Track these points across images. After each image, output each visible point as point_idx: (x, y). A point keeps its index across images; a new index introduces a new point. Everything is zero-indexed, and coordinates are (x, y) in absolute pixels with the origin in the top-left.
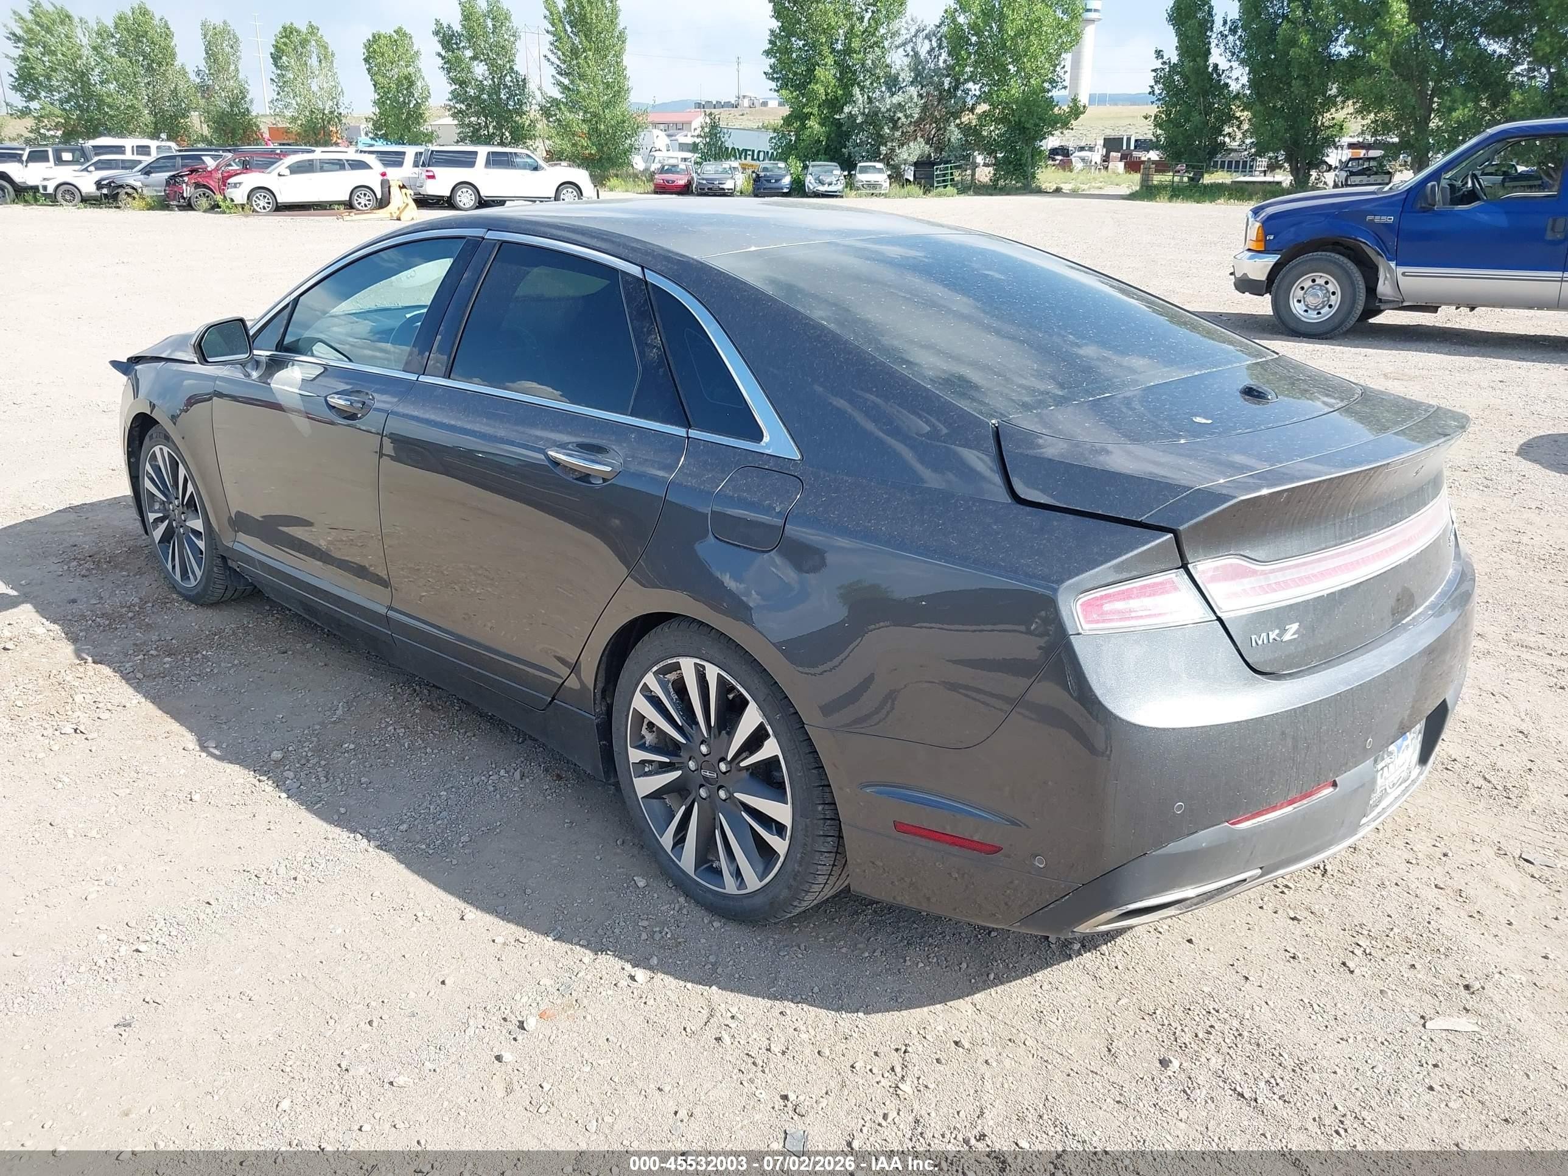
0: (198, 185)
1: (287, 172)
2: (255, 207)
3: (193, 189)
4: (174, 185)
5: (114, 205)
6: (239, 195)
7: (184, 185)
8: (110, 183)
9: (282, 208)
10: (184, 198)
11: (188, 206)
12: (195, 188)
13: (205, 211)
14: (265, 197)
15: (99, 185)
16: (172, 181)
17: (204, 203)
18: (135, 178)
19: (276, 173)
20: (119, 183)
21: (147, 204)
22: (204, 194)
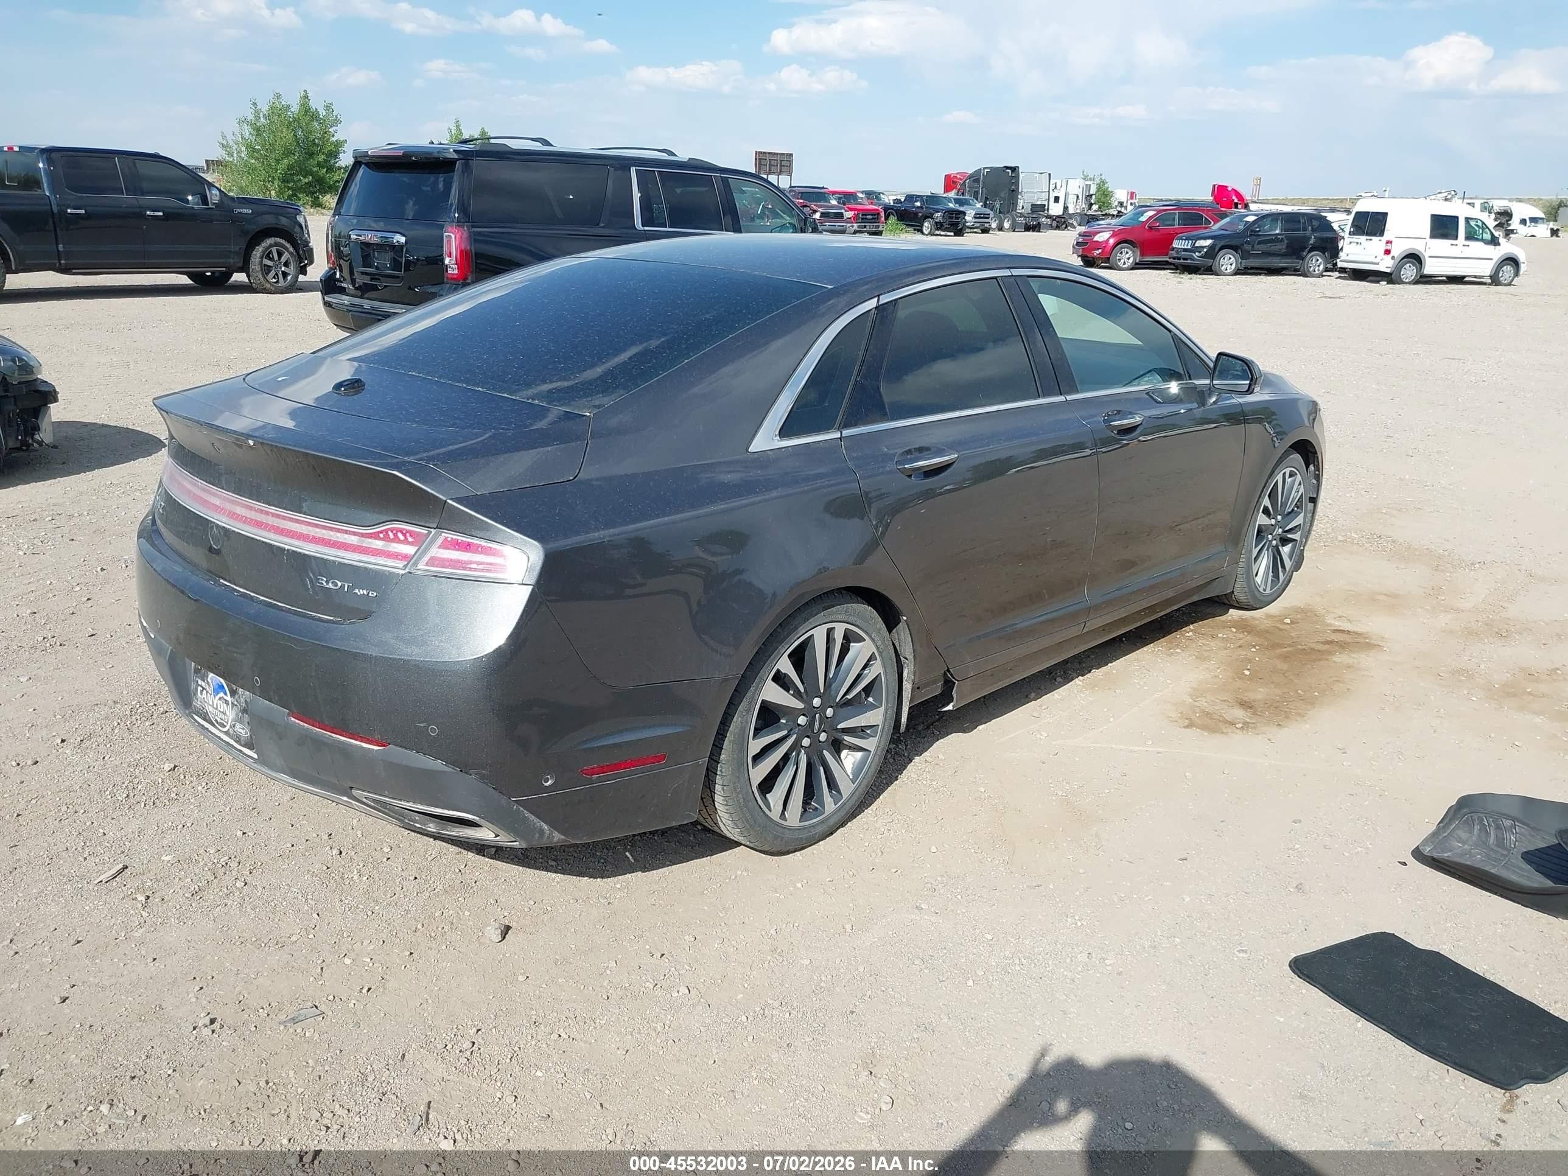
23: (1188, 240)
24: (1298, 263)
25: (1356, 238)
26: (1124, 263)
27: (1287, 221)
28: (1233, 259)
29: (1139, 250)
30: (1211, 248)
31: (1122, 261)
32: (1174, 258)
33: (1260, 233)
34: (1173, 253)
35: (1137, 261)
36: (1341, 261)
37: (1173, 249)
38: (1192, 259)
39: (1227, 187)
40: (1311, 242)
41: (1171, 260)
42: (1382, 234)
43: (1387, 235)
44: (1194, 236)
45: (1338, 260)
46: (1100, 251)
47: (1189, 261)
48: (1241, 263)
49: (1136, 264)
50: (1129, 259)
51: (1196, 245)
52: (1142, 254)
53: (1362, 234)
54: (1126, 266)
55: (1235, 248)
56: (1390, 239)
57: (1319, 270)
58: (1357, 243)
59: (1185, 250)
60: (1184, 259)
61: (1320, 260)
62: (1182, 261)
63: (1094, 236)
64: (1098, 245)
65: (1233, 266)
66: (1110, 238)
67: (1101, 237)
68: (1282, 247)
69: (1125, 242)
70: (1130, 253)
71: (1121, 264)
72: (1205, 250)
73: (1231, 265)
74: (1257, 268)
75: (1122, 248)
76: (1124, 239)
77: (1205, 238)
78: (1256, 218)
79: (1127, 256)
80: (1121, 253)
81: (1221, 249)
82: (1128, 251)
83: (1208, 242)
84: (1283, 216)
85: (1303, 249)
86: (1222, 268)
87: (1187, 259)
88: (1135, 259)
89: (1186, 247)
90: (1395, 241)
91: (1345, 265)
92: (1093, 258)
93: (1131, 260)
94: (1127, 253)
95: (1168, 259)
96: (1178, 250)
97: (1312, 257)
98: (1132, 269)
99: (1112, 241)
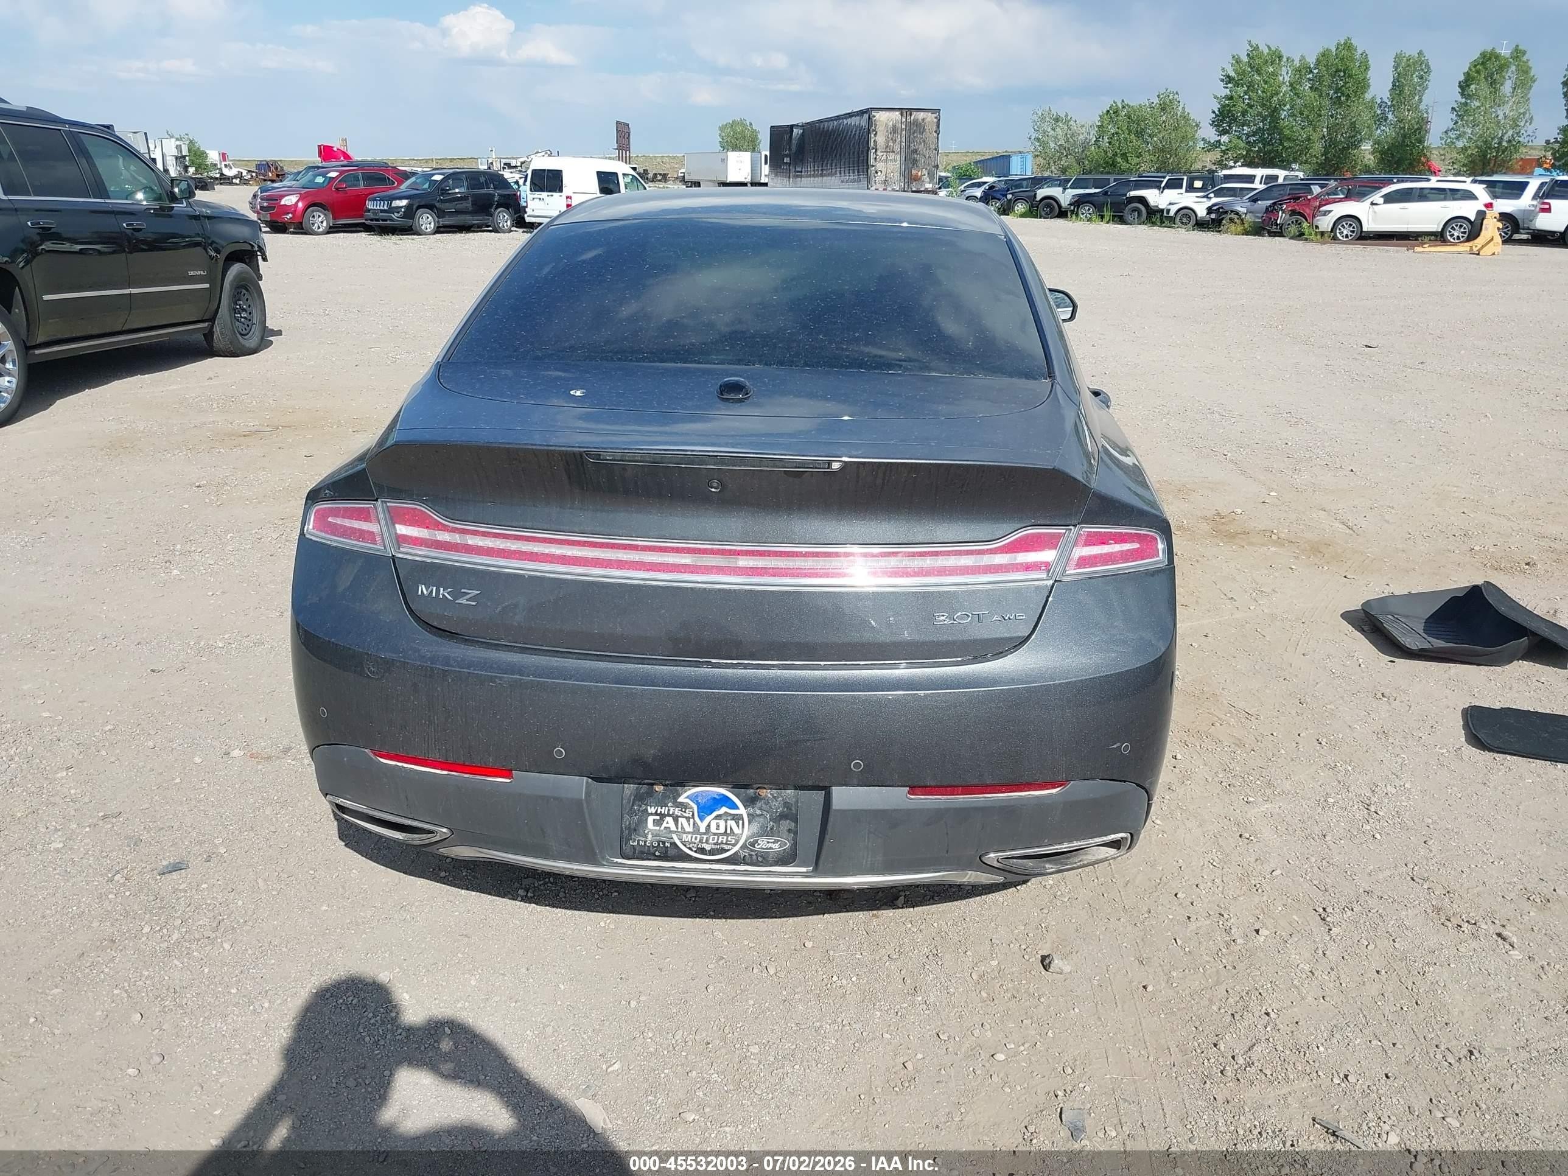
0: (1293, 213)
1: (1381, 200)
2: (1338, 235)
3: (1288, 216)
4: (1272, 211)
5: (1217, 229)
6: (1325, 223)
7: (1280, 212)
8: (1219, 209)
9: (1365, 238)
10: (1277, 225)
11: (1279, 232)
12: (1290, 216)
13: (1291, 238)
14: (1351, 225)
15: (1210, 210)
16: (1271, 210)
17: (1293, 229)
18: (1242, 205)
19: (1370, 201)
20: (1226, 209)
21: (1245, 229)
22: (1297, 221)
23: (384, 200)
24: (489, 219)
25: (538, 195)
26: (319, 228)
27: (471, 179)
28: (430, 218)
29: (330, 213)
30: (408, 207)
31: (316, 225)
32: (372, 220)
33: (450, 192)
34: (370, 215)
35: (331, 225)
36: (528, 216)
37: (369, 211)
38: (392, 220)
39: (332, 147)
40: (496, 199)
41: (368, 222)
42: (561, 190)
43: (567, 191)
44: (389, 196)
45: (526, 216)
46: (290, 215)
47: (388, 222)
48: (438, 222)
49: (331, 227)
50: (322, 222)
51: (393, 205)
52: (334, 218)
53: (542, 190)
54: (321, 230)
55: (431, 207)
56: (569, 195)
57: (507, 226)
58: (540, 199)
59: (382, 211)
60: (383, 220)
61: (507, 216)
62: (381, 222)
63: (281, 200)
64: (286, 209)
65: (432, 225)
66: (298, 201)
67: (290, 200)
68: (468, 205)
69: (314, 205)
70: (322, 216)
71: (315, 227)
72: (403, 210)
73: (430, 224)
74: (453, 227)
75: (313, 211)
76: (315, 201)
77: (401, 198)
78: (443, 177)
79: (320, 219)
80: (314, 217)
81: (419, 207)
82: (320, 214)
83: (404, 203)
84: (467, 174)
85: (491, 206)
86: (423, 227)
87: (386, 220)
88: (328, 223)
89: (382, 208)
90: (574, 196)
91: (533, 220)
92: (284, 224)
93: (325, 224)
94: (319, 216)
95: (364, 221)
96: (375, 211)
97: (499, 213)
98: (328, 233)
99: (300, 205)
